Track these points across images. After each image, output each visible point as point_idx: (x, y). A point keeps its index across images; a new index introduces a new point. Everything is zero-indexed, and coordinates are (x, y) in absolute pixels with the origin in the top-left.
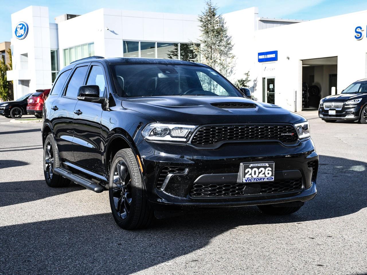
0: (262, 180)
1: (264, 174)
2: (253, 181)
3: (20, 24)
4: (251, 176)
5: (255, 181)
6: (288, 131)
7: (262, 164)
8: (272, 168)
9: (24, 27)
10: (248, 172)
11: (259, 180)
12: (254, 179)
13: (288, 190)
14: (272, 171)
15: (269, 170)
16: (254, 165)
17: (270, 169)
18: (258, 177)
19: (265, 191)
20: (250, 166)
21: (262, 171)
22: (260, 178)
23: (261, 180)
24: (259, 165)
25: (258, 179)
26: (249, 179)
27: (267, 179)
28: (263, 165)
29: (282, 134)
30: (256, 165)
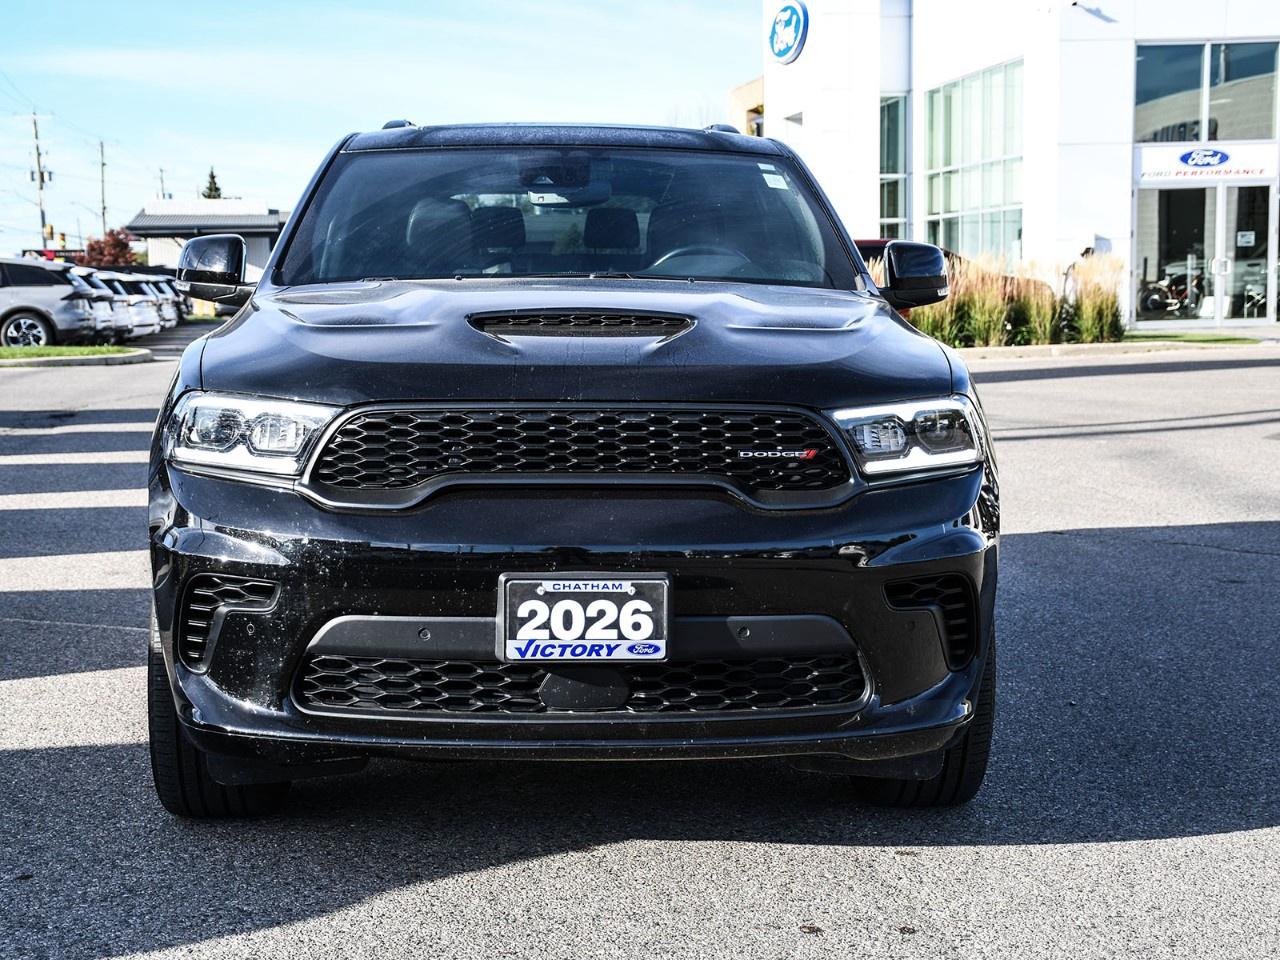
0: (604, 653)
1: (615, 625)
2: (556, 656)
3: (785, 10)
4: (547, 631)
5: (568, 655)
6: (781, 441)
7: (602, 583)
8: (656, 604)
9: (794, 18)
10: (533, 614)
11: (589, 654)
12: (564, 647)
13: (781, 703)
14: (654, 616)
15: (637, 611)
16: (564, 586)
17: (645, 606)
18: (582, 637)
19: (650, 703)
20: (540, 591)
21: (602, 614)
22: (593, 646)
23: (598, 654)
24: (587, 587)
25: (585, 648)
26: (538, 647)
27: (631, 649)
28: (605, 587)
29: (742, 454)
30: (571, 586)
